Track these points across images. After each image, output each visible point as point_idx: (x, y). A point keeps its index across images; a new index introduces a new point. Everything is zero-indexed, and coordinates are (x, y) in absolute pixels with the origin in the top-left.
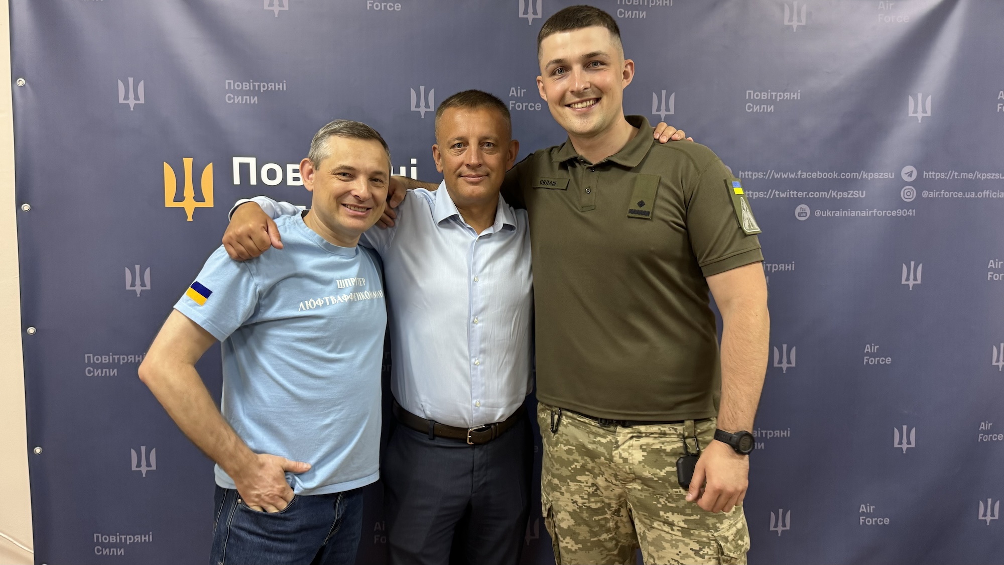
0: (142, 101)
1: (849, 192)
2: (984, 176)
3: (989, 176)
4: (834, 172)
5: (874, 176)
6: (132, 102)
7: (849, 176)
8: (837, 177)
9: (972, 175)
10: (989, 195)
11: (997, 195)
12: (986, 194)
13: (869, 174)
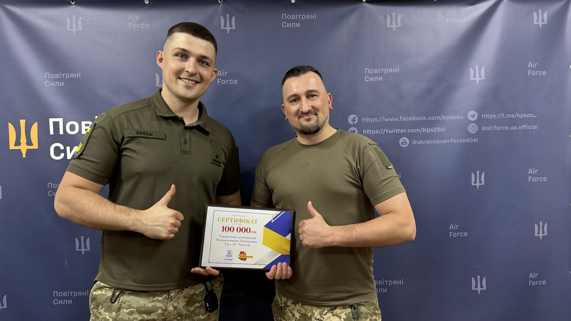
1: (434, 128)
2: (522, 116)
3: (525, 116)
4: (424, 116)
5: (450, 118)
7: (433, 118)
8: (426, 120)
9: (514, 116)
11: (531, 127)
12: (524, 127)
13: (447, 117)
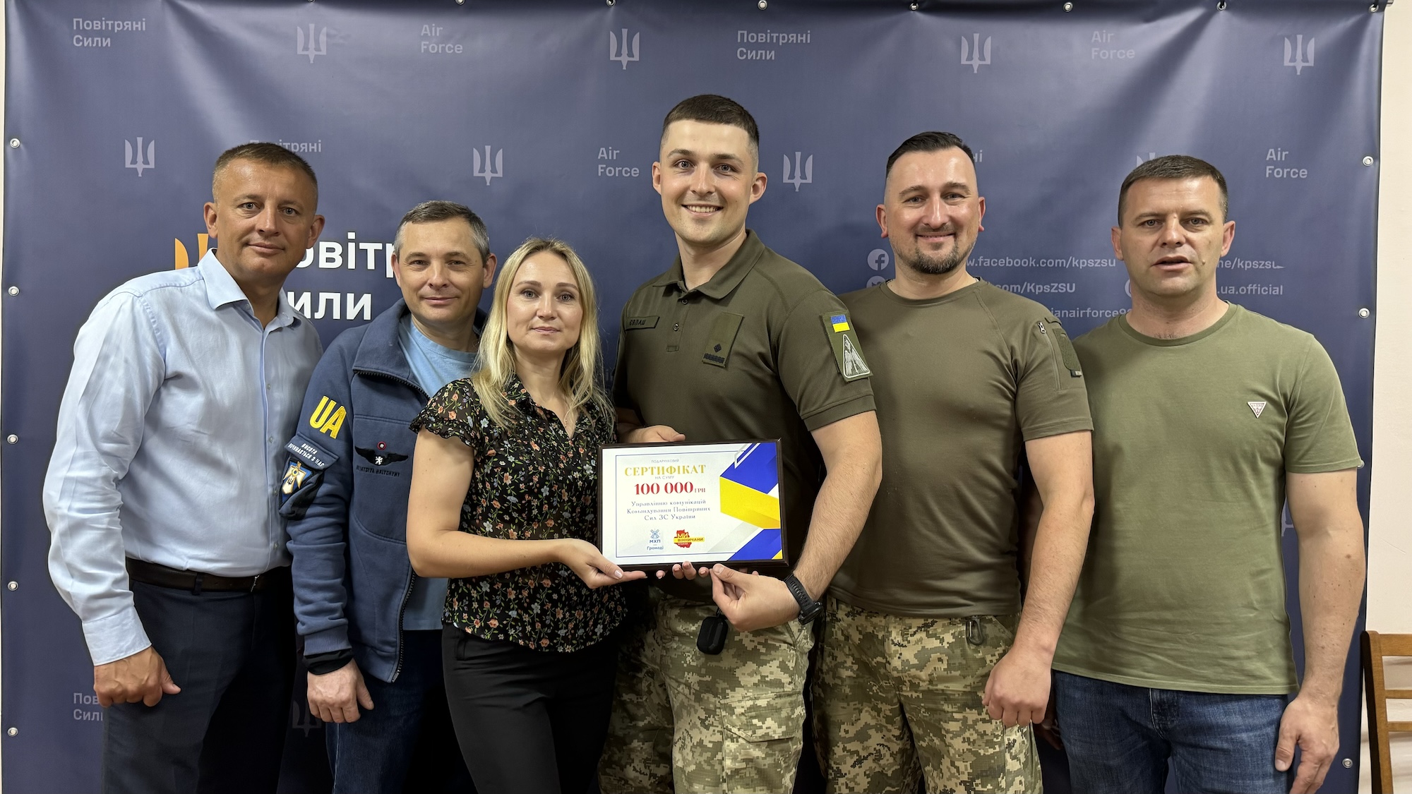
0: (152, 165)
1: (1052, 284)
2: (1248, 265)
3: (1255, 265)
4: (1031, 258)
5: (1087, 263)
6: (140, 167)
7: (1052, 263)
8: (1034, 265)
9: (1230, 263)
10: (1257, 290)
11: (1269, 291)
12: (1252, 290)
13: (1081, 261)
